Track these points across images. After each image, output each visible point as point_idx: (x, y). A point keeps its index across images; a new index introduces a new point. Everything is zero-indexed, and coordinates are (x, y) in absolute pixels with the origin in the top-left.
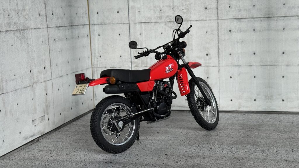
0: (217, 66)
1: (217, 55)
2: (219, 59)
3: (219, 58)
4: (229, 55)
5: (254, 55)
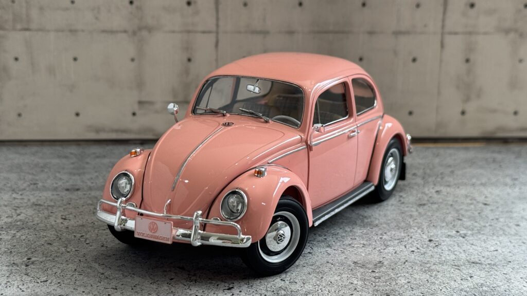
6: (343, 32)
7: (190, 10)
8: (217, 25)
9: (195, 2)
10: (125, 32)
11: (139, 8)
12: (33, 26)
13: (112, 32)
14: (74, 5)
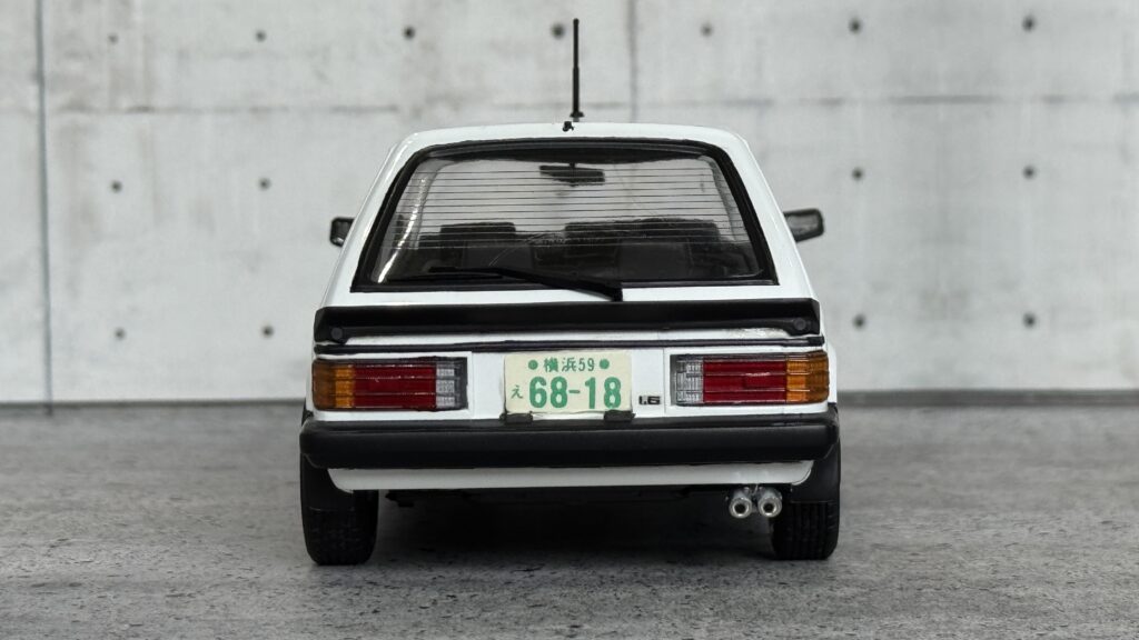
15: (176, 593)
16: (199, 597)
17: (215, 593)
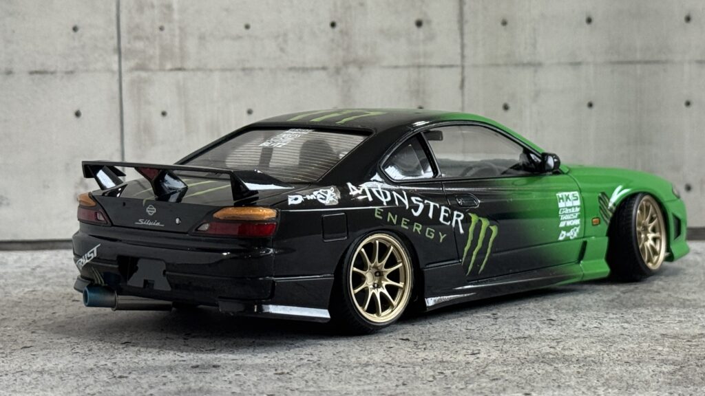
0: (457, 66)
1: (455, 26)
2: (462, 38)
3: (462, 34)
4: (499, 24)
5: (587, 26)
6: (657, 62)
7: (421, 33)
8: (463, 56)
9: (429, 22)
10: (324, 68)
11: (344, 33)
12: (190, 64)
13: (305, 70)
14: (249, 31)
15: (279, 371)
16: (295, 375)
17: (301, 372)
